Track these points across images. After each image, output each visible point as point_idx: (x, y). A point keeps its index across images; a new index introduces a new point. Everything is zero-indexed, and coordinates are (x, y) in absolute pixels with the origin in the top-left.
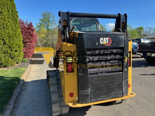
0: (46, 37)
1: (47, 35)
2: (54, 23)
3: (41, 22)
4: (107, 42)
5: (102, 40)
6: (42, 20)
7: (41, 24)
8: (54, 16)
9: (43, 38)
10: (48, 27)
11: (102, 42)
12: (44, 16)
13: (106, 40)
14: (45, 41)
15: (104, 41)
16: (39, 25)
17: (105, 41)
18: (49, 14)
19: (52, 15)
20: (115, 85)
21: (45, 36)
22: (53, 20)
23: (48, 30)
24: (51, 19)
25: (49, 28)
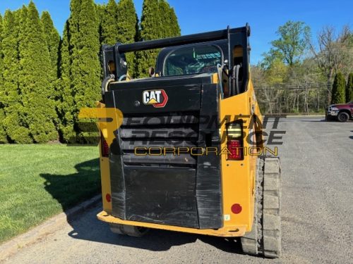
0: (283, 81)
1: (288, 78)
2: (308, 46)
3: (276, 48)
4: (159, 101)
5: (148, 96)
6: (277, 44)
7: (274, 54)
8: (309, 28)
9: (277, 85)
10: (291, 58)
11: (148, 99)
12: (284, 33)
13: (156, 95)
14: (279, 92)
15: (151, 97)
16: (270, 55)
17: (154, 97)
18: (295, 25)
19: (303, 27)
20: (176, 196)
21: (281, 80)
22: (305, 40)
23: (291, 64)
24: (301, 37)
25: (295, 59)
